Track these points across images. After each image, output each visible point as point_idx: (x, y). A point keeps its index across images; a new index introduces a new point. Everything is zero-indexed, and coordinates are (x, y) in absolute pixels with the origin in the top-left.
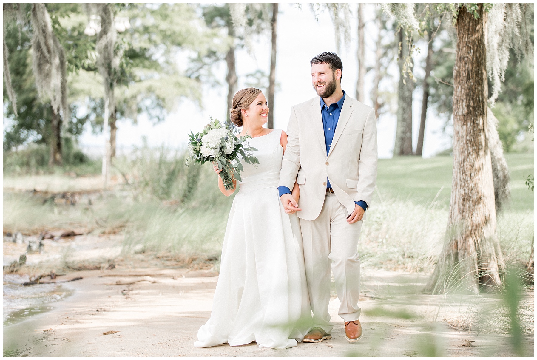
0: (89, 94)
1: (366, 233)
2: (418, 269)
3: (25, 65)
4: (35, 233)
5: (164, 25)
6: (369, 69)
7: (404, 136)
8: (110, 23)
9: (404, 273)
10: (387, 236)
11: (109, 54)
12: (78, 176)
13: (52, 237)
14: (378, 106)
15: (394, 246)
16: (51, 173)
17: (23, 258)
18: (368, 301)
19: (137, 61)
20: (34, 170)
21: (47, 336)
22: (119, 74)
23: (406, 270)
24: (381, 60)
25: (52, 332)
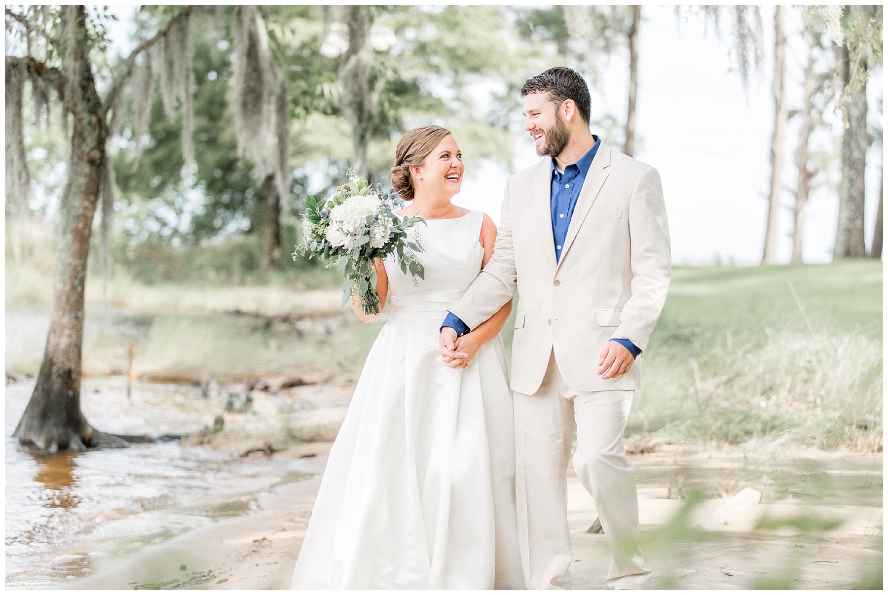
0: (327, 152)
1: (788, 385)
2: (876, 448)
3: (223, 105)
4: (238, 380)
5: (451, 40)
6: (792, 114)
7: (850, 227)
8: (363, 36)
9: (852, 454)
10: (823, 392)
11: (360, 88)
12: (310, 287)
13: (266, 389)
14: (807, 176)
15: (835, 409)
16: (263, 282)
17: (220, 422)
18: (791, 500)
19: (408, 98)
20: (236, 277)
21: (257, 549)
22: (377, 120)
23: (855, 449)
24: (812, 97)
25: (266, 542)
